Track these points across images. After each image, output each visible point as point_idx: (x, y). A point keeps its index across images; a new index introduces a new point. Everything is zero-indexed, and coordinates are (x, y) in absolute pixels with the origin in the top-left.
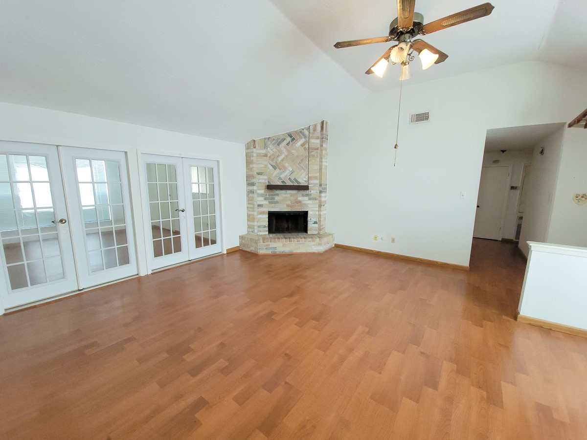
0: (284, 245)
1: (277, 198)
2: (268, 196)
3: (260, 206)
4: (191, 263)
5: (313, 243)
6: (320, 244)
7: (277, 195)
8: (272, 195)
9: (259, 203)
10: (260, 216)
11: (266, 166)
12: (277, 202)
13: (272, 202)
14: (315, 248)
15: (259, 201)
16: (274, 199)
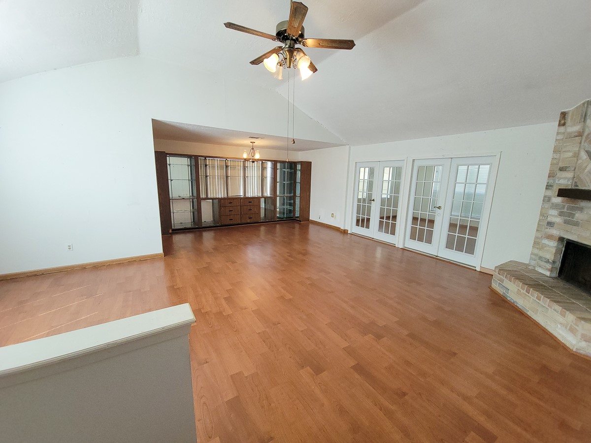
0: (518, 292)
1: (578, 216)
2: (565, 210)
3: (550, 224)
4: (436, 259)
5: (560, 319)
6: (572, 330)
7: (581, 209)
8: (573, 209)
9: (550, 219)
10: (546, 241)
11: (577, 155)
12: (576, 224)
13: (570, 222)
14: (561, 332)
15: (551, 215)
16: (572, 215)
